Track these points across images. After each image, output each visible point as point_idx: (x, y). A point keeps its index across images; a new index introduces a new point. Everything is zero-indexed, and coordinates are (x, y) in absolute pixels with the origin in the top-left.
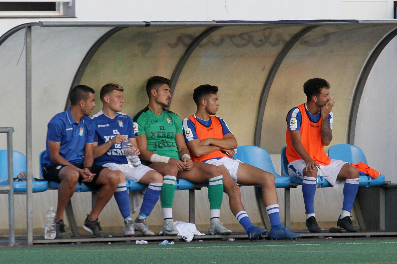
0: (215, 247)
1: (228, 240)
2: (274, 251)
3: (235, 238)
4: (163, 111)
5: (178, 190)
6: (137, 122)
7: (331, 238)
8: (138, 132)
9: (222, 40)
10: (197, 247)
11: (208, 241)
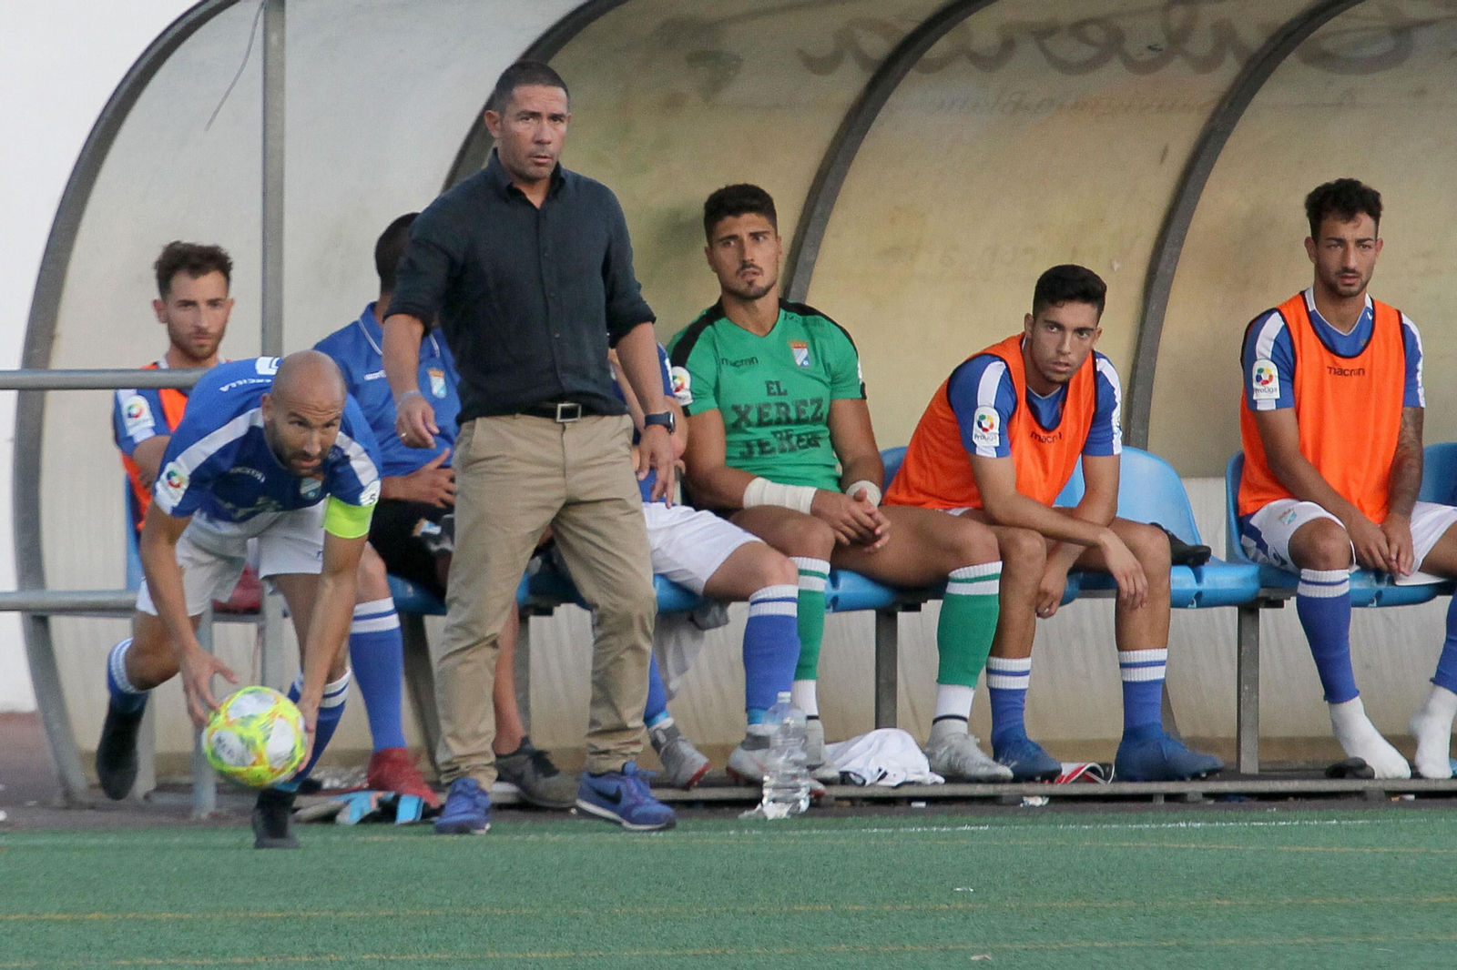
0: (972, 830)
1: (1023, 802)
2: (1193, 846)
3: (1047, 796)
4: (783, 312)
5: (835, 610)
6: (687, 365)
7: (1412, 797)
8: (691, 401)
9: (1008, 46)
10: (902, 830)
11: (946, 808)
